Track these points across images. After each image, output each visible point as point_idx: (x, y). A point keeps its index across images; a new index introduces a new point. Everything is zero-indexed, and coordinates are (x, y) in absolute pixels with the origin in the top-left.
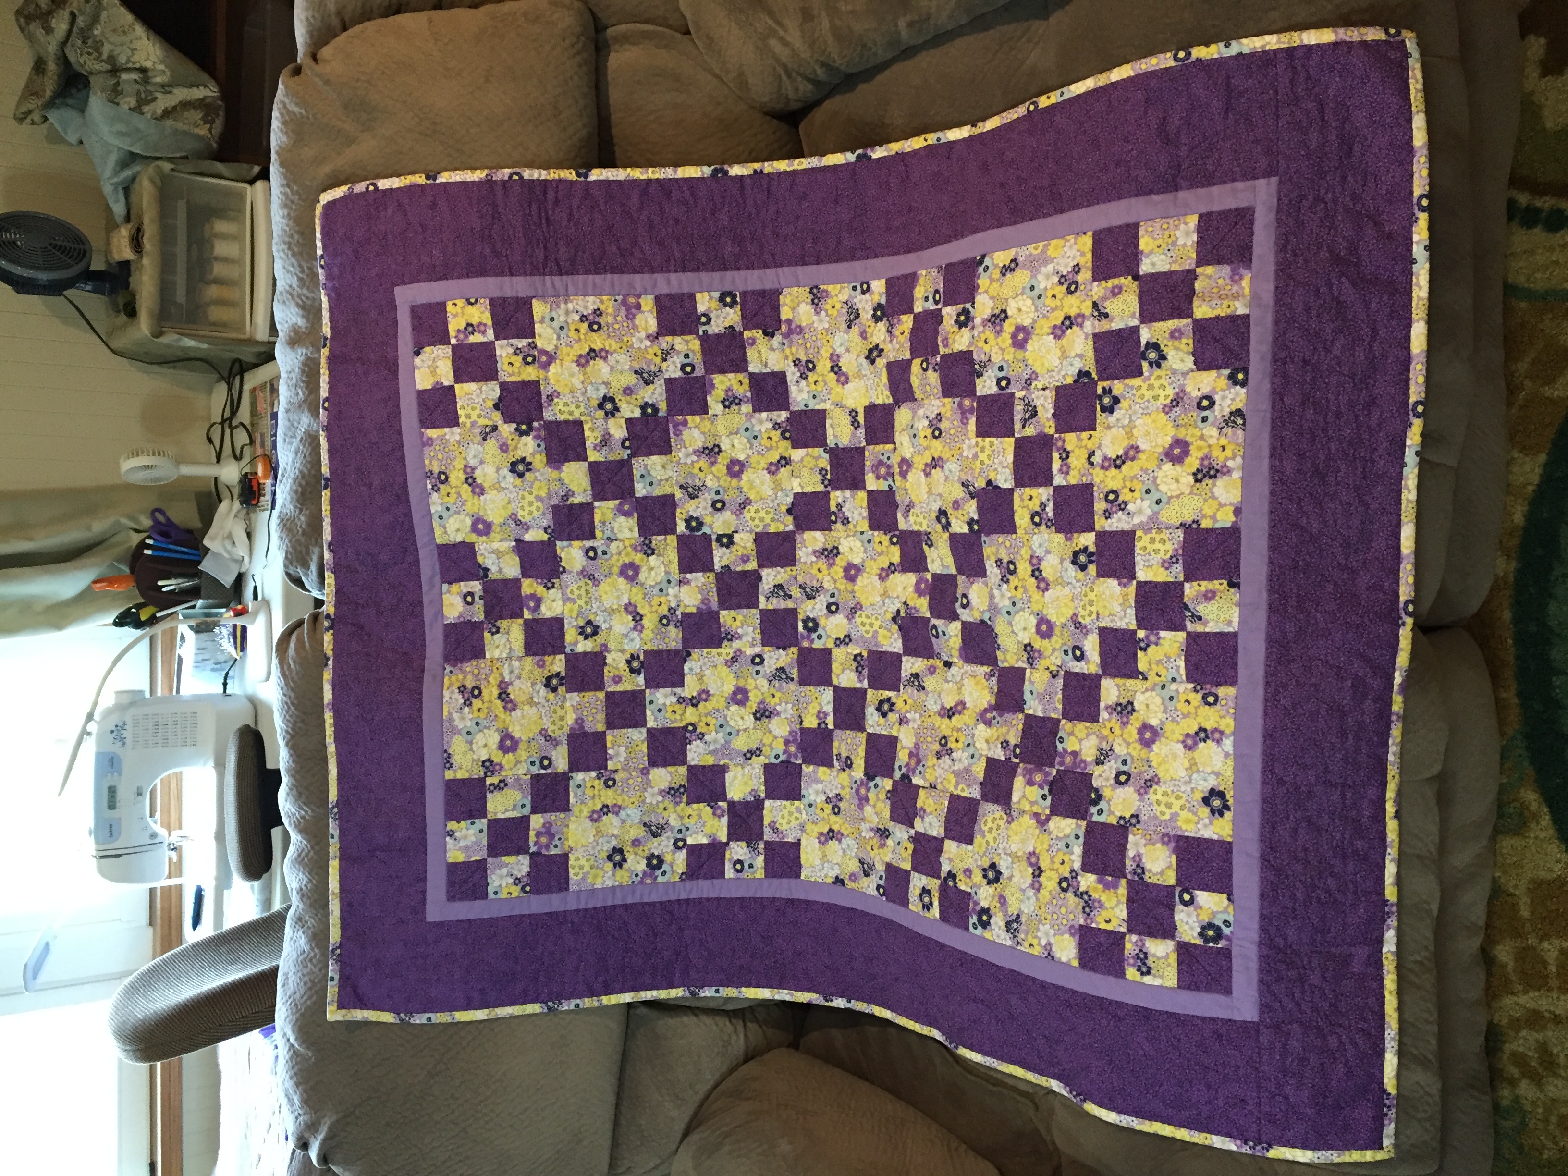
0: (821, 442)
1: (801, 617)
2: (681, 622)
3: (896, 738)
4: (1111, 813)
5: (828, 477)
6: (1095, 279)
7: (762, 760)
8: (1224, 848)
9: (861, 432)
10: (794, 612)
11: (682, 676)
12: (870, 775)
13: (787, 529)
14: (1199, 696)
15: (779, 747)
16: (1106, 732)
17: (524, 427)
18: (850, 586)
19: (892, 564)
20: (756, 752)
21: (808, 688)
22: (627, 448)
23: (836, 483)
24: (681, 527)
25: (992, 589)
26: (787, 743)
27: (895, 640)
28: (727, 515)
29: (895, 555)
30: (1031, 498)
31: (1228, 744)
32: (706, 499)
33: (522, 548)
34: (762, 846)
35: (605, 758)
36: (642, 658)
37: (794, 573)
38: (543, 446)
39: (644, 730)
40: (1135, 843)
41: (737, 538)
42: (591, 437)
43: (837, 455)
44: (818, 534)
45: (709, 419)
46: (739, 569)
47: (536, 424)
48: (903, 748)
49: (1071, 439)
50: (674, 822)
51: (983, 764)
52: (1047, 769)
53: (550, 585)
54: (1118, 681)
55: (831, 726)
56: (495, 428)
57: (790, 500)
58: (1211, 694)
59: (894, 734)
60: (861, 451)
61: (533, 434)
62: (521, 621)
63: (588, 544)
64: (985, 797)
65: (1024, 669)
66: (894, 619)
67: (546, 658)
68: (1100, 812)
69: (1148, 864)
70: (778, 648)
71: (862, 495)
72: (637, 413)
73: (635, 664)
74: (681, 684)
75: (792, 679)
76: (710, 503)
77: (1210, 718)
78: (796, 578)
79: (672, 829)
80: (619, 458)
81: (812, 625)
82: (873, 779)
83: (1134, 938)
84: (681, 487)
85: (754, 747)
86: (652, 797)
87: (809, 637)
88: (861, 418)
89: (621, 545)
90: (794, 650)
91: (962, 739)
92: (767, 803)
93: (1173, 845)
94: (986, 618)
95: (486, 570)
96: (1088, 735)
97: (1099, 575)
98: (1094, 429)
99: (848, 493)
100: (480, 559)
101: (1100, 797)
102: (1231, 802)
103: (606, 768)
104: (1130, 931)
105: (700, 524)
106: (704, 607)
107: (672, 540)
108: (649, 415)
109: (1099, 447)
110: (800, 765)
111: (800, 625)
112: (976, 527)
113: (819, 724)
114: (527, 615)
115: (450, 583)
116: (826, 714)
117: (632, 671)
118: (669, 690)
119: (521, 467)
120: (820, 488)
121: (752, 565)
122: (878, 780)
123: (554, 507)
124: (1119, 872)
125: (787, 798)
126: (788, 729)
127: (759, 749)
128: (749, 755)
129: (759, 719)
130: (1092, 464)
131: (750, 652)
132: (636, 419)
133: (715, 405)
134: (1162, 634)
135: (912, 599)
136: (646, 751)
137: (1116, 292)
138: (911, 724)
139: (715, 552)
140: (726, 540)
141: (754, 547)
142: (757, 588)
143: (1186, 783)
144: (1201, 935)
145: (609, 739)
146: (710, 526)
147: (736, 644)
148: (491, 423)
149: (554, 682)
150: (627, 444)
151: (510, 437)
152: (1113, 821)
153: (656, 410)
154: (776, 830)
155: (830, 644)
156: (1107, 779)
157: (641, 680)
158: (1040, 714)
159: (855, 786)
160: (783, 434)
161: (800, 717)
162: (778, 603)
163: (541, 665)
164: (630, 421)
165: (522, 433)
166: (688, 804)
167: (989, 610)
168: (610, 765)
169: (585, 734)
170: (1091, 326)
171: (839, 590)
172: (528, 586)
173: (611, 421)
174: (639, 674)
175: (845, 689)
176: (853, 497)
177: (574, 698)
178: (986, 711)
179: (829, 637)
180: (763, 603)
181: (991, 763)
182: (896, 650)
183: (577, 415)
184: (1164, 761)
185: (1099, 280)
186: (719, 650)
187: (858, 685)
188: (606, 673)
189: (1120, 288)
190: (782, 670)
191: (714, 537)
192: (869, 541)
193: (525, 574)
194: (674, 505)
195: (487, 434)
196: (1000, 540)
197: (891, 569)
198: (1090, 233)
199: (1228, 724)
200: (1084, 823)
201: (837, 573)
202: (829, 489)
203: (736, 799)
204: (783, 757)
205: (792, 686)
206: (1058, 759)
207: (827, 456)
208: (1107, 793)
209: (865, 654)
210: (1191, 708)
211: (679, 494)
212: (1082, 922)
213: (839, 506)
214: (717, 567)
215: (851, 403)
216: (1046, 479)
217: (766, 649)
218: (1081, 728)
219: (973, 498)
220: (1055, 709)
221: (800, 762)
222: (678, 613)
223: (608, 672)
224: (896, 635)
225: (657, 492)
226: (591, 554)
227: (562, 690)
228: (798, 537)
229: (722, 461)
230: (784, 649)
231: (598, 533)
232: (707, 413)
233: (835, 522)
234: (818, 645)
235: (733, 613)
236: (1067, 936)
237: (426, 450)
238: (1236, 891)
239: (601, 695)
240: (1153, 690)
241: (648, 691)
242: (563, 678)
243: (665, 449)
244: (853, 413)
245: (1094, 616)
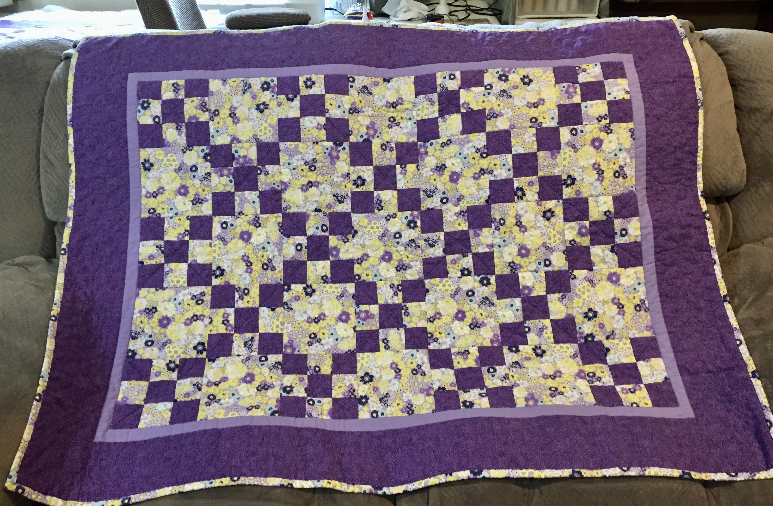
0: (408, 331)
1: (419, 229)
2: (492, 222)
3: (351, 165)
4: (197, 152)
5: (403, 311)
6: (199, 400)
7: (440, 141)
8: (143, 145)
9: (381, 336)
10: (423, 231)
11: (491, 188)
12: (368, 142)
13: (429, 280)
14: (157, 212)
15: (430, 149)
16: (207, 189)
17: (590, 339)
18: (388, 249)
19: (360, 264)
20: (444, 145)
21: (413, 187)
22: (526, 327)
23: (398, 308)
24: (493, 279)
25: (280, 255)
26: (426, 153)
27: (355, 221)
28: (465, 288)
29: (357, 269)
30: (248, 302)
31: (144, 192)
32: (478, 297)
33: (589, 265)
34: (438, 90)
35: (537, 135)
36: (516, 198)
37: (423, 254)
38: (578, 328)
39: (514, 152)
40: (182, 140)
41: (459, 274)
42: (549, 333)
43: (399, 324)
44: (409, 278)
45: (477, 344)
46: (457, 256)
47: (583, 341)
48: (344, 161)
49: (222, 330)
50: (492, 98)
51: (282, 161)
52: (238, 166)
53: (573, 243)
54: (202, 214)
55: (398, 166)
56: (608, 338)
57: (427, 298)
58: (152, 213)
59: (352, 168)
60: (382, 326)
61: (584, 335)
62: (591, 219)
63: (550, 269)
64: (276, 145)
65: (261, 213)
66: (356, 232)
67: (575, 196)
68: (203, 151)
69: (175, 132)
70: (432, 209)
71: (381, 301)
72: (521, 347)
73: (520, 193)
74: (491, 182)
75: (424, 191)
76: (476, 295)
77: (152, 203)
78: (422, 251)
79: (494, 95)
80: (532, 321)
81: (411, 224)
82: (365, 140)
83: (180, 97)
84: (493, 304)
85: (446, 148)
86: (508, 113)
87: (414, 217)
88: (382, 345)
89: (529, 268)
90: (423, 209)
91: (299, 172)
92: (436, 115)
93: (165, 143)
94: (286, 239)
95: (612, 251)
96: (216, 186)
97: (211, 265)
98: (209, 335)
99: (390, 302)
100: (616, 258)
101: (205, 157)
102: (142, 166)
103: (537, 129)
104: (182, 100)
105: (481, 282)
106: (478, 232)
107: (498, 271)
108: (514, 346)
109: (206, 326)
110: (418, 141)
111: (419, 223)
112: (286, 287)
113: (405, 167)
114: (587, 223)
115: (636, 242)
116: (401, 173)
117: (522, 189)
118: (498, 179)
119: (591, 314)
120: (409, 305)
121: (449, 258)
122: (361, 140)
123: (570, 291)
124: (189, 125)
125: (425, 120)
126: (425, 161)
127: (443, 147)
128: (449, 142)
129: (442, 165)
130: (210, 318)
131: (449, 205)
132: (521, 344)
133: (474, 352)
134: (176, 239)
135: (341, 245)
136: (512, 140)
137: (187, 395)
138: (340, 175)
139: (472, 265)
140: (465, 272)
141: (448, 269)
142: (446, 244)
143: (162, 172)
144: (149, 104)
145: (535, 147)
146: (475, 281)
147: (458, 209)
148: (610, 340)
149: (569, 182)
150: (527, 330)
151: (598, 332)
152: (195, 148)
153: (510, 349)
154: (431, 101)
155: (399, 214)
156: (202, 167)
157: (516, 185)
158: (246, 192)
159: (378, 134)
160: (432, 335)
161: (419, 170)
162: (432, 236)
163: (578, 192)
164: (526, 343)
165: (591, 335)
166: (484, 109)
167: (282, 244)
168: (534, 130)
169: (550, 149)
170: (205, 381)
171: (394, 246)
172: (585, 241)
173: (537, 344)
174: (517, 188)
175: (389, 189)
176: (386, 300)
177: (556, 172)
178: (285, 189)
179: (400, 219)
180: (442, 236)
181: (276, 162)
182: (355, 215)
183: (558, 346)
184: (174, 180)
185: (196, 400)
186: (468, 205)
187: (380, 192)
188: (538, 187)
189: (185, 396)
190: (429, 196)
191: (473, 274)
192: (376, 276)
193: (587, 248)
194: (497, 292)
195: (612, 334)
196: (270, 281)
197: (360, 261)
198: (198, 419)
199: (144, 201)
200: (212, 144)
201: (397, 256)
202: (403, 304)
203: (455, 115)
204: (428, 144)
205: (423, 187)
206: (232, 171)
207: (404, 323)
208: (201, 160)
209: (376, 211)
210: (161, 206)
211: (495, 299)
212: (206, 99)
213: (396, 294)
214: (470, 256)
215: (389, 352)
216: (238, 312)
217: (439, 208)
218: (221, 189)
219: (286, 302)
220: (238, 196)
221: (419, 143)
222: (493, 227)
223: (536, 188)
224: (355, 223)
225: (508, 301)
226: (547, 263)
227: (564, 177)
228: (422, 275)
229: (468, 320)
230: (429, 209)
231: (543, 275)
232: (479, 347)
233: (399, 285)
234: (408, 213)
235: (460, 228)
236: (214, 91)
237: (650, 324)
238: (136, 126)
239: (540, 174)
240: (182, 212)
241: (512, 177)
242: (564, 184)
243: (504, 327)
244: (387, 347)
245: (213, 245)
